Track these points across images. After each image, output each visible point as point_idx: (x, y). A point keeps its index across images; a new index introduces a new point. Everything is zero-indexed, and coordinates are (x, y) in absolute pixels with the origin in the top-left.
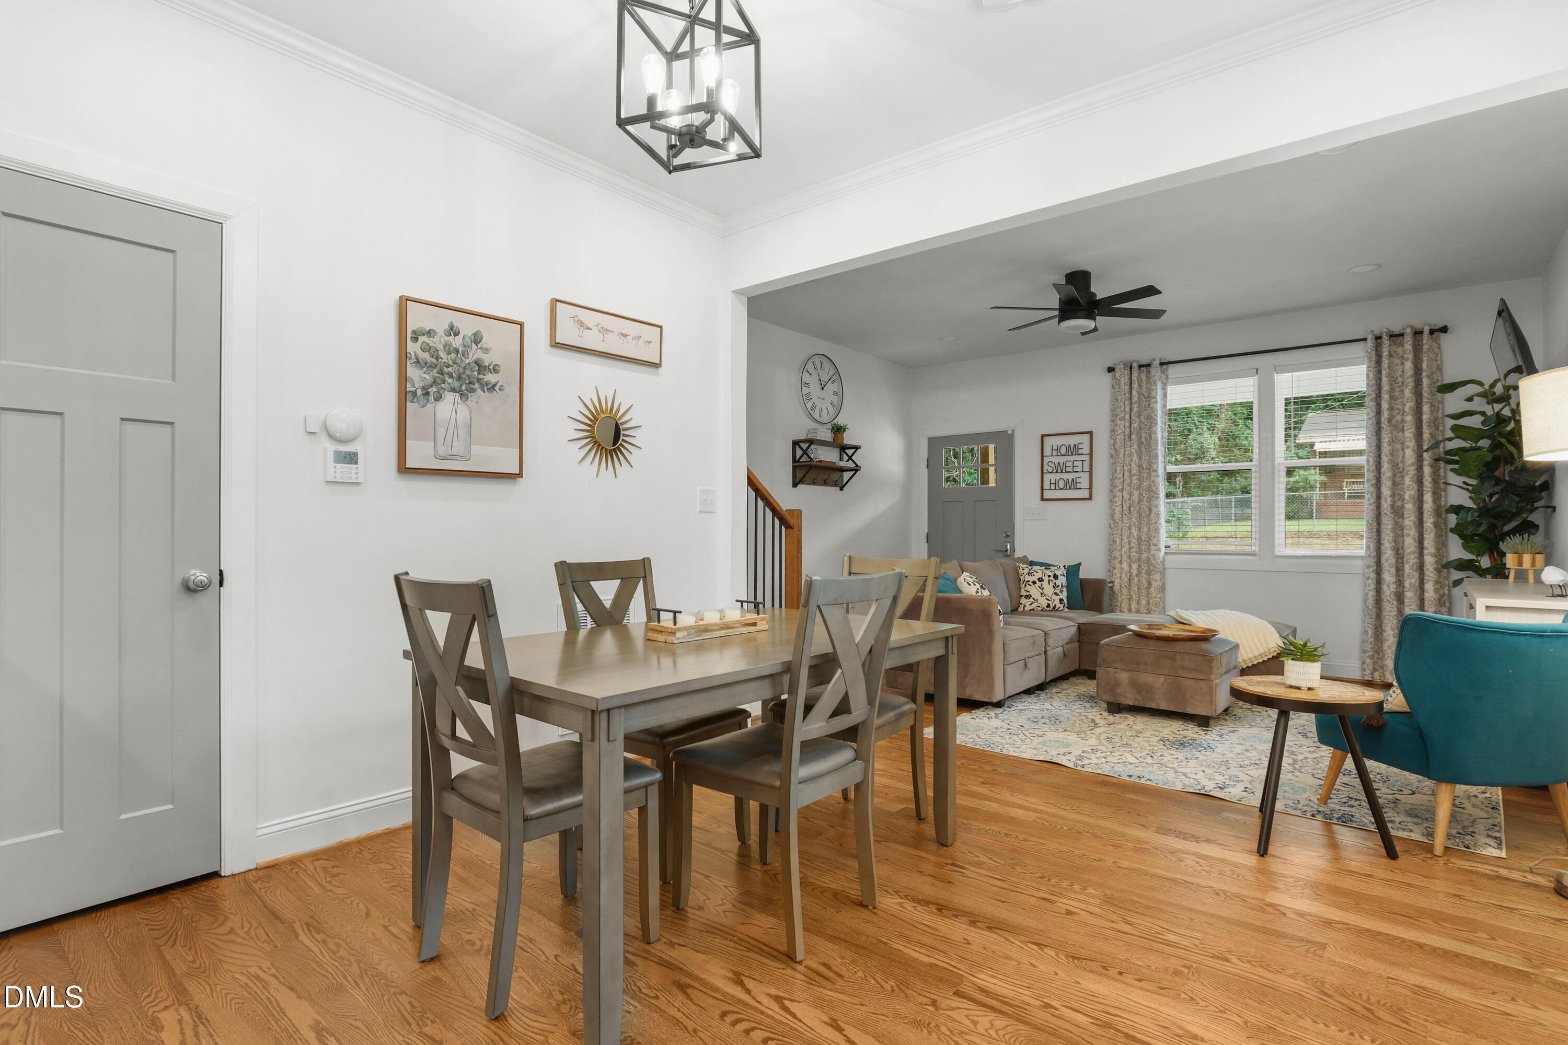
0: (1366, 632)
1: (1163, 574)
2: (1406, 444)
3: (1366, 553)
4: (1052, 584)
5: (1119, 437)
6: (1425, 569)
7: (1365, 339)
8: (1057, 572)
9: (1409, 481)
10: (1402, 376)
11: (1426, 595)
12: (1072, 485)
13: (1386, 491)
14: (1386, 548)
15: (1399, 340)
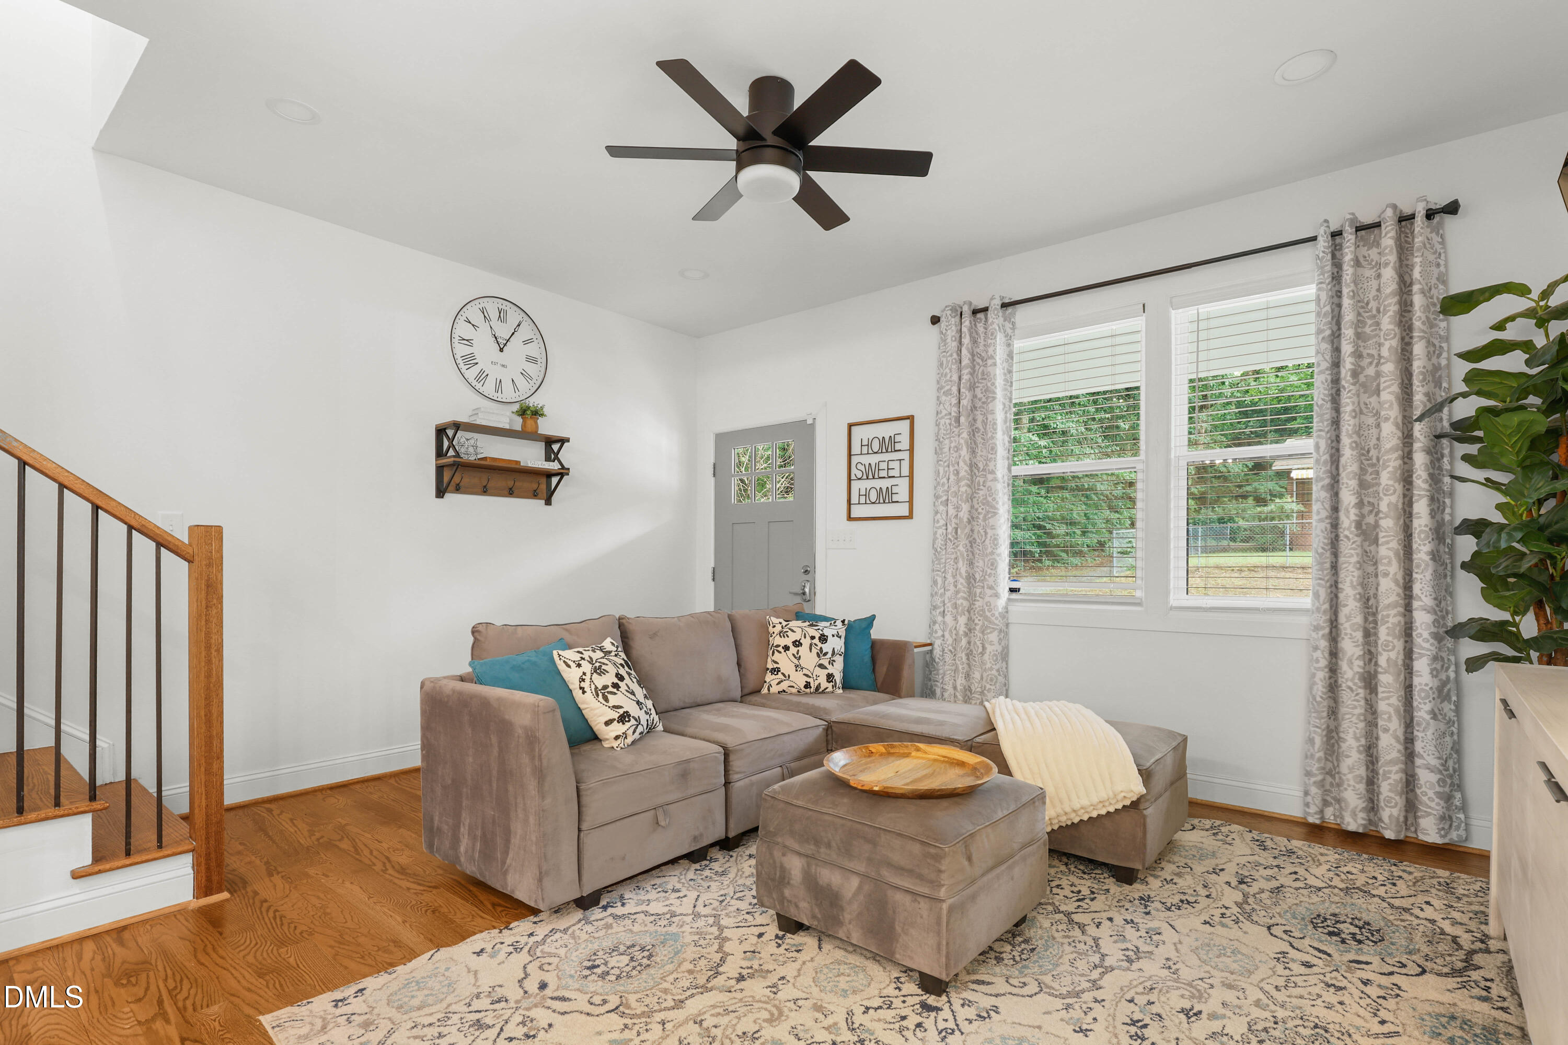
0: (1311, 741)
1: (1004, 633)
2: (1383, 413)
3: (1313, 605)
4: (814, 651)
5: (942, 421)
6: (1414, 634)
7: (1314, 239)
8: (827, 632)
9: (1387, 478)
10: (1376, 298)
11: (1416, 681)
12: (886, 497)
13: (1348, 498)
14: (1347, 596)
15: (1372, 235)
